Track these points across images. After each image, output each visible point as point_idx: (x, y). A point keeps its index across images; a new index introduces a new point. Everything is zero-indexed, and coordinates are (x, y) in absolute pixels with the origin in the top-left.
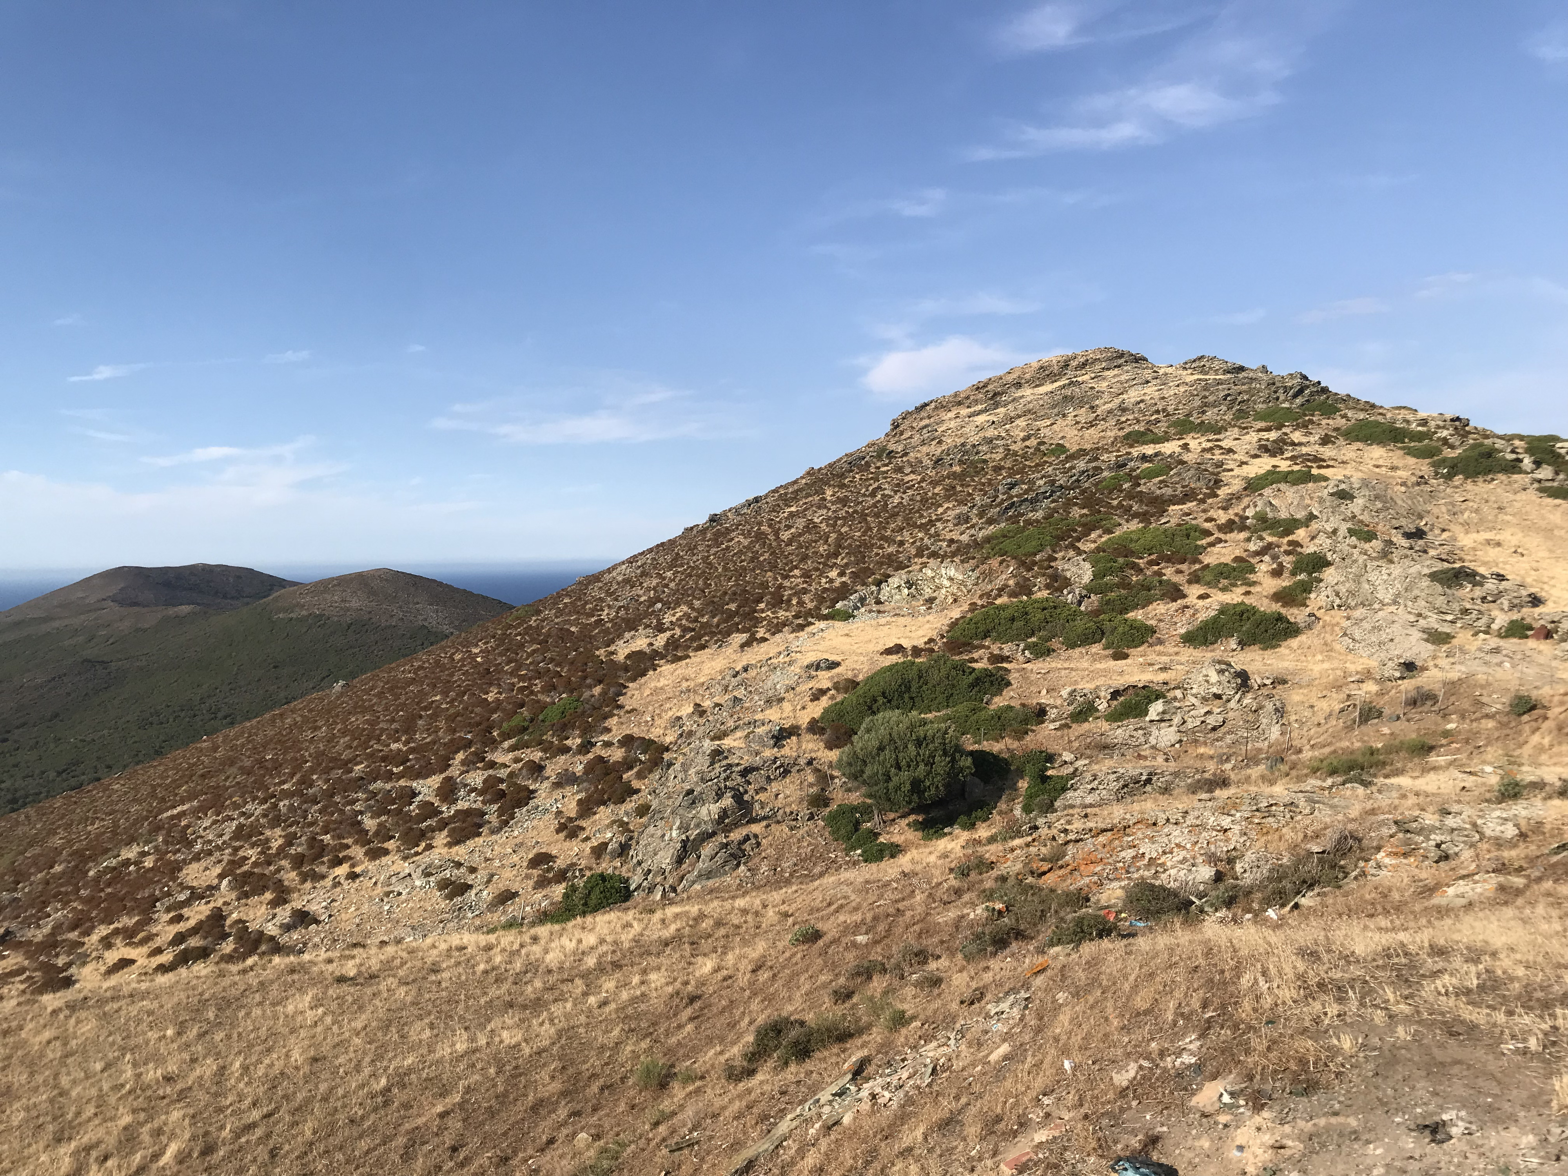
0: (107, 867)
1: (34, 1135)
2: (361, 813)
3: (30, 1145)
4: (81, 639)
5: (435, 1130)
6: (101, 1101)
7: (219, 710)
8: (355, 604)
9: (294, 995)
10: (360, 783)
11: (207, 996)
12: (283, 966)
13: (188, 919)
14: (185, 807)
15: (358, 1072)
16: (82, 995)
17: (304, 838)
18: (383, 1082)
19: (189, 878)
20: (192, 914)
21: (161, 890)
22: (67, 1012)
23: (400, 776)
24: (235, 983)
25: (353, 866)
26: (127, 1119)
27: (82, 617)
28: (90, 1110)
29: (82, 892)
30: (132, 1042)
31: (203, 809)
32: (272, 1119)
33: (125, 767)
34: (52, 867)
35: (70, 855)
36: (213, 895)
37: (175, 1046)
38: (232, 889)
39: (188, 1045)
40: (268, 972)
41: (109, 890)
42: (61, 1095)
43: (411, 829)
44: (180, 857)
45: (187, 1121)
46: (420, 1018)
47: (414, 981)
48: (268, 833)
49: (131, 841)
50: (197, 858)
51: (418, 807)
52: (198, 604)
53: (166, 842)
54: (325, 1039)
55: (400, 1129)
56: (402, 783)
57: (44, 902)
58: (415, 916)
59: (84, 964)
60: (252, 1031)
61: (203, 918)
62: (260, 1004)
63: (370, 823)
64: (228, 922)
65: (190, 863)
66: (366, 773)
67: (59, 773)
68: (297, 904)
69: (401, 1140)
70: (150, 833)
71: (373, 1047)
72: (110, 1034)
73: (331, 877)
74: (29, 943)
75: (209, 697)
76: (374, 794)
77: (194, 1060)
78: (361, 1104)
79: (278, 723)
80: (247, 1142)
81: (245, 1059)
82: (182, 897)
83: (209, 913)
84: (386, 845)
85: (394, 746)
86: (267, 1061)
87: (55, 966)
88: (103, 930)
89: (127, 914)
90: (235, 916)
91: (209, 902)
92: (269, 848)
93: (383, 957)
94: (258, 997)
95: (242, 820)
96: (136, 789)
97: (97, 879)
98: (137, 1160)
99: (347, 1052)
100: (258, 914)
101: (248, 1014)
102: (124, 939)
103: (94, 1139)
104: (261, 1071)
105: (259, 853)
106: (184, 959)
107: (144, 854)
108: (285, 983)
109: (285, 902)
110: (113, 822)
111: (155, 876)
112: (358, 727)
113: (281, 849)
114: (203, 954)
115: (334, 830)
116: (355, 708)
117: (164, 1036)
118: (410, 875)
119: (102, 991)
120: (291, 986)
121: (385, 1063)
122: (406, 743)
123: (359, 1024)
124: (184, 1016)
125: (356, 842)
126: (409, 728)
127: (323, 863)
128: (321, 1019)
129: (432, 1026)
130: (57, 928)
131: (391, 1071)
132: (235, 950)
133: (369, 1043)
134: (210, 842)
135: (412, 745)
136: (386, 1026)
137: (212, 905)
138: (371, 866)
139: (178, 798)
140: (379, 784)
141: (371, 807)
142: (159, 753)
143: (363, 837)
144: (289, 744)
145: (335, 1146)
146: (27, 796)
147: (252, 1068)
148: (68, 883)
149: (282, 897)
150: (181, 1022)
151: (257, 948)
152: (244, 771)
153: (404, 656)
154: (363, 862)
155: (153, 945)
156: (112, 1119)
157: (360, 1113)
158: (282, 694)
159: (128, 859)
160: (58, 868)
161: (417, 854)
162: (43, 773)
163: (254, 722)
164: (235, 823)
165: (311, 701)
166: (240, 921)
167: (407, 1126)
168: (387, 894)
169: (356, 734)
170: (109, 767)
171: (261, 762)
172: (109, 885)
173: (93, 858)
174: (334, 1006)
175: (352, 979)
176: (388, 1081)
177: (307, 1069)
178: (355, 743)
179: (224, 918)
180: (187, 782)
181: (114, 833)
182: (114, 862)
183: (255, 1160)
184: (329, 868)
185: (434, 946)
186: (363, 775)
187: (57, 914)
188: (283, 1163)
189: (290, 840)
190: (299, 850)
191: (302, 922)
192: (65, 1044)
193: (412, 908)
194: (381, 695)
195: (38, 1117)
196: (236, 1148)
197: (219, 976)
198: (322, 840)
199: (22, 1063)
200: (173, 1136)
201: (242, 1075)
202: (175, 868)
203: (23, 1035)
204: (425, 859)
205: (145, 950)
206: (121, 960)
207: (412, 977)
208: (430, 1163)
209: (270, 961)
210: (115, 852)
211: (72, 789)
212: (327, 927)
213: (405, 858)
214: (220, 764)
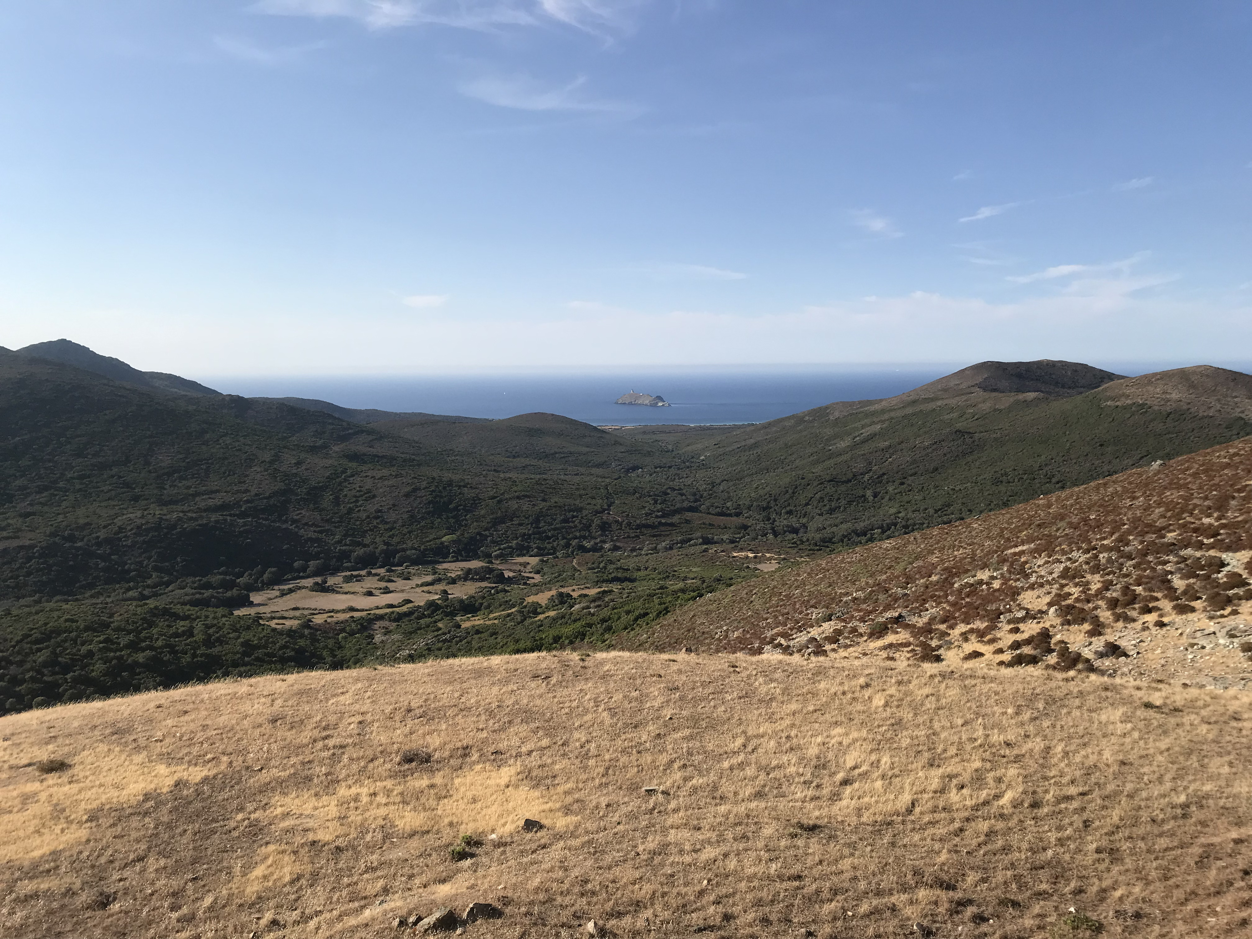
0: (967, 583)
1: (915, 757)
2: (1171, 573)
3: (912, 763)
4: (955, 415)
5: (1229, 851)
6: (960, 746)
7: (1053, 476)
8: (1175, 396)
9: (1107, 708)
10: (1171, 548)
11: (1038, 691)
12: (1098, 683)
13: (1023, 632)
14: (1025, 548)
15: (1160, 783)
16: (950, 670)
17: (1119, 586)
18: (1183, 798)
19: (1025, 602)
20: (1026, 629)
21: (1004, 606)
22: (940, 679)
23: (1211, 547)
24: (1060, 687)
25: (1161, 616)
26: (978, 764)
27: (957, 398)
28: (952, 751)
29: (950, 597)
30: (983, 711)
31: (1038, 551)
32: (1086, 798)
33: (981, 512)
34: (930, 576)
35: (943, 570)
36: (1042, 618)
37: (1013, 721)
38: (1058, 616)
39: (1022, 724)
40: (1086, 684)
41: (968, 600)
42: (934, 734)
43: (1218, 594)
44: (1019, 584)
45: (1020, 779)
46: (1220, 755)
47: (1216, 722)
48: (1089, 577)
49: (984, 566)
50: (1032, 587)
51: (1226, 576)
52: (1042, 392)
53: (1009, 572)
54: (1132, 749)
55: (1196, 840)
56: (1212, 553)
57: (924, 600)
58: (1218, 668)
59: (949, 648)
60: (1072, 726)
61: (1035, 634)
62: (1079, 707)
63: (1179, 583)
64: (1053, 641)
65: (1026, 590)
66: (1178, 540)
67: (936, 511)
68: (1111, 639)
69: (1196, 850)
70: (998, 563)
71: (1175, 767)
72: (968, 701)
73: (1141, 622)
74: (914, 626)
75: (1046, 465)
76: (1184, 559)
77: (1027, 736)
78: (1162, 810)
79: (1102, 490)
80: (1066, 808)
81: (1066, 746)
82: (1020, 614)
83: (1039, 631)
84: (1193, 604)
85: (1206, 521)
86: (1083, 753)
87: (930, 645)
88: (962, 628)
89: (980, 619)
90: (1059, 637)
91: (1039, 622)
92: (1089, 589)
93: (1187, 696)
94: (1077, 702)
95: (1068, 563)
96: (989, 529)
97: (960, 591)
98: (984, 795)
99: (1151, 765)
100: (1078, 639)
101: (1069, 713)
102: (977, 637)
103: (955, 772)
104: (1078, 759)
105: (1081, 592)
106: (1019, 661)
107: (993, 578)
108: (1100, 697)
109: (1100, 634)
110: (973, 551)
111: (1000, 595)
112: (1172, 501)
113: (1099, 592)
114: (1033, 660)
115: (1147, 583)
116: (1170, 484)
117: (1006, 713)
118: (1214, 633)
119: (963, 669)
120: (1105, 700)
121: (1185, 783)
122: (1218, 519)
123: (1163, 745)
124: (1020, 702)
125: (1165, 597)
126: (1221, 506)
127: (1134, 609)
128: (1129, 733)
129: (1231, 764)
130: (932, 619)
131: (1190, 791)
132: (1058, 663)
133: (1172, 763)
134: (1042, 577)
135: (1224, 521)
136: (1189, 753)
137: (1041, 625)
138: (1179, 619)
139: (1019, 540)
140: (1189, 551)
141: (1180, 569)
142: (1006, 505)
143: (1171, 593)
144: (1110, 508)
145: (1138, 836)
146: (915, 525)
147: (1071, 754)
148: (941, 589)
149: (1097, 630)
150: (1019, 706)
151: (1075, 665)
152: (1071, 525)
153: (1219, 443)
154: (1170, 615)
155: (998, 645)
156: (968, 761)
157: (1161, 816)
158: (1106, 468)
159: (982, 580)
160: (934, 578)
161: (1222, 616)
162: (926, 509)
163: (1082, 488)
164: (1063, 565)
165: (1131, 475)
166: (1062, 642)
167: (1203, 840)
168: (1192, 645)
169: (1170, 506)
170: (970, 511)
171: (1086, 520)
172: (968, 596)
173: (958, 575)
174: (1141, 725)
175: (1157, 707)
176: (1187, 799)
177: (1116, 768)
178: (1169, 514)
179: (1050, 637)
180: (1026, 529)
181: (973, 559)
182: (972, 580)
183: (1071, 824)
184: (1140, 613)
185: (1236, 698)
186: (1175, 542)
187: (933, 610)
188: (1094, 834)
189: (1107, 586)
190: (1115, 595)
191: (1113, 653)
192: (938, 700)
193: (1214, 662)
194: (1195, 475)
195: (918, 745)
196: (1057, 810)
197: (1047, 679)
198: (1135, 590)
199: (910, 705)
200: (1009, 786)
201: (1063, 757)
202: (1015, 593)
203: (911, 686)
204: (1231, 622)
205: (991, 648)
206: (975, 652)
207: (1213, 719)
208: (1223, 876)
209: (1088, 677)
210: (973, 573)
211: (945, 523)
212: (1135, 661)
213: (1211, 618)
214: (1053, 518)
